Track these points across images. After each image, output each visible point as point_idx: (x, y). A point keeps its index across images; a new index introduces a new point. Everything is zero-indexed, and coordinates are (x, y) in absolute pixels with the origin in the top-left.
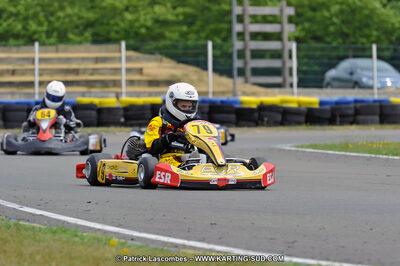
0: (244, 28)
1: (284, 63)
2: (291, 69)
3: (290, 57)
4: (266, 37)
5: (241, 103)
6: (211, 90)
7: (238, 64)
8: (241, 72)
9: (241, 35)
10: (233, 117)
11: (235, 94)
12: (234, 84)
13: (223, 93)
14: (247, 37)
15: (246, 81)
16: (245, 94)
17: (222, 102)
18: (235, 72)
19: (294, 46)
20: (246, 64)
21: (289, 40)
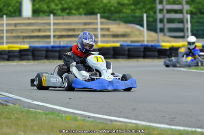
0: (163, 7)
1: (184, 25)
2: (188, 29)
3: (187, 22)
4: (176, 11)
5: (162, 46)
6: (146, 39)
7: (159, 26)
8: (162, 30)
9: (161, 10)
10: (156, 54)
11: (158, 42)
12: (158, 36)
13: (152, 41)
14: (165, 12)
15: (165, 35)
16: (164, 41)
17: (152, 46)
18: (158, 30)
19: (189, 16)
20: (164, 25)
21: (187, 13)
